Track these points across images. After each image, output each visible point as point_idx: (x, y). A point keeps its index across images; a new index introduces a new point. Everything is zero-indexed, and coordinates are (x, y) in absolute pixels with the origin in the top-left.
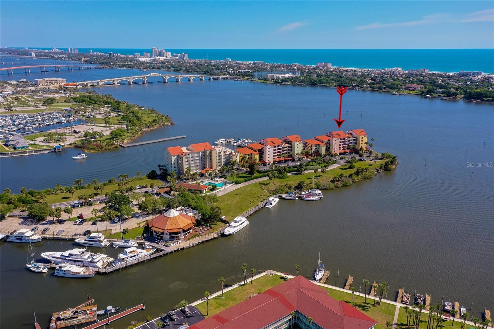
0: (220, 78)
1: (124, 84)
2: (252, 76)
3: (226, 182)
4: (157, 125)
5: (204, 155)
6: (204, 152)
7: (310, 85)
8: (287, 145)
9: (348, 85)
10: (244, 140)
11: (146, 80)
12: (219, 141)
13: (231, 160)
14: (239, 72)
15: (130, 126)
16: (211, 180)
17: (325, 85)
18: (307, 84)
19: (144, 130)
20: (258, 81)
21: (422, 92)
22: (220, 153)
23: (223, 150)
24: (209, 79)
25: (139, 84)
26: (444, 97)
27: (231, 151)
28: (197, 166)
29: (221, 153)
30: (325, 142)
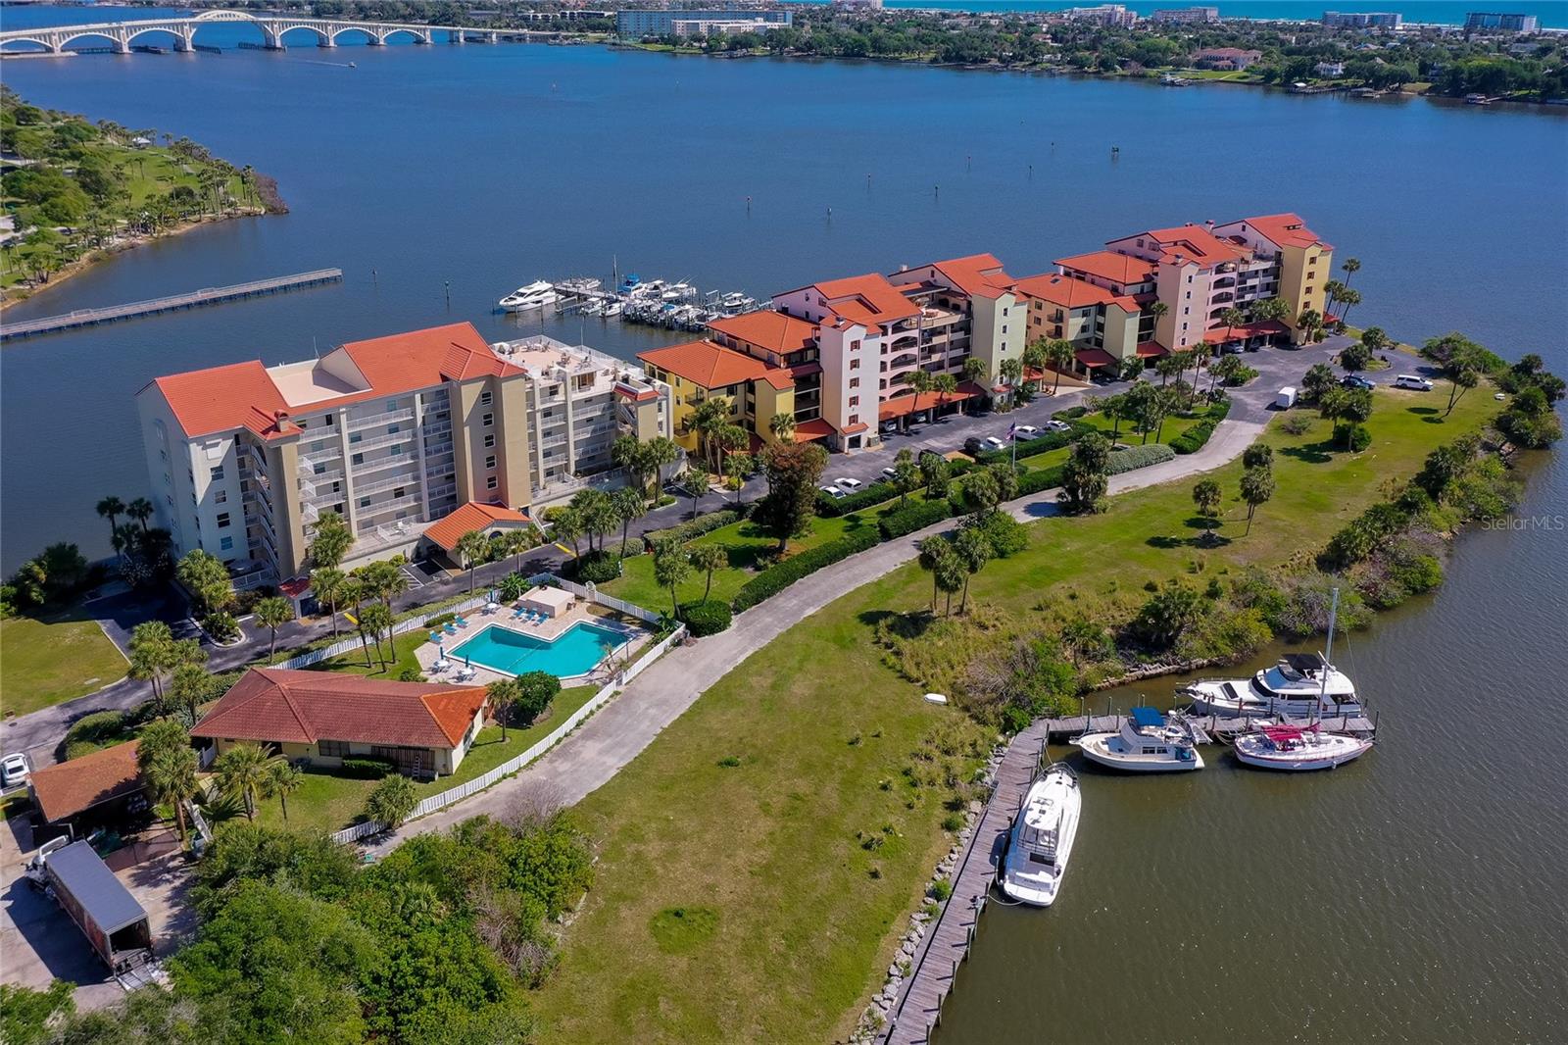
0: (494, 36)
1: (92, 51)
2: (615, 29)
3: (616, 616)
4: (197, 217)
5: (442, 416)
6: (442, 395)
7: (838, 56)
8: (943, 318)
9: (982, 55)
10: (656, 287)
11: (191, 36)
12: (522, 295)
13: (626, 429)
14: (563, 15)
15: (34, 224)
16: (504, 600)
17: (897, 59)
18: (830, 56)
19: (116, 241)
20: (643, 47)
21: (1270, 75)
22: (553, 391)
23: (571, 370)
24: (452, 41)
25: (159, 53)
26: (1365, 89)
27: (622, 373)
28: (399, 493)
29: (561, 390)
30: (1128, 290)
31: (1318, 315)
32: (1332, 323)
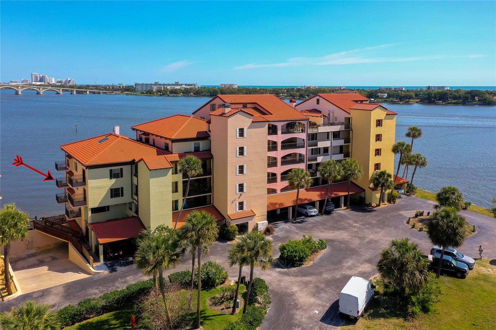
14: (120, 87)
30: (177, 148)
31: (389, 176)
32: (401, 185)
